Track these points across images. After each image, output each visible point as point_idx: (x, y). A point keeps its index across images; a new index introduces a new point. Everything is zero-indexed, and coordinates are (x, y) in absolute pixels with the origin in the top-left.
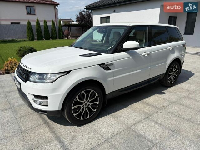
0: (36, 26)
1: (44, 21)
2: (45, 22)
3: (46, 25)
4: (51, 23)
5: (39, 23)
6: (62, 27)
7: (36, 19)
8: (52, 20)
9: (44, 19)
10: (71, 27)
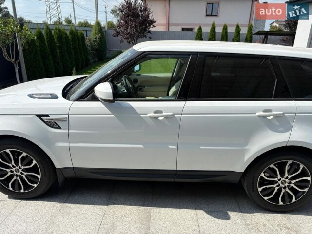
0: (209, 34)
1: (223, 25)
2: (225, 28)
3: (224, 33)
4: (235, 28)
5: (215, 29)
6: (253, 36)
7: (212, 23)
8: (236, 24)
9: (224, 23)
10: (269, 36)
